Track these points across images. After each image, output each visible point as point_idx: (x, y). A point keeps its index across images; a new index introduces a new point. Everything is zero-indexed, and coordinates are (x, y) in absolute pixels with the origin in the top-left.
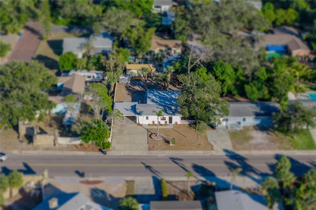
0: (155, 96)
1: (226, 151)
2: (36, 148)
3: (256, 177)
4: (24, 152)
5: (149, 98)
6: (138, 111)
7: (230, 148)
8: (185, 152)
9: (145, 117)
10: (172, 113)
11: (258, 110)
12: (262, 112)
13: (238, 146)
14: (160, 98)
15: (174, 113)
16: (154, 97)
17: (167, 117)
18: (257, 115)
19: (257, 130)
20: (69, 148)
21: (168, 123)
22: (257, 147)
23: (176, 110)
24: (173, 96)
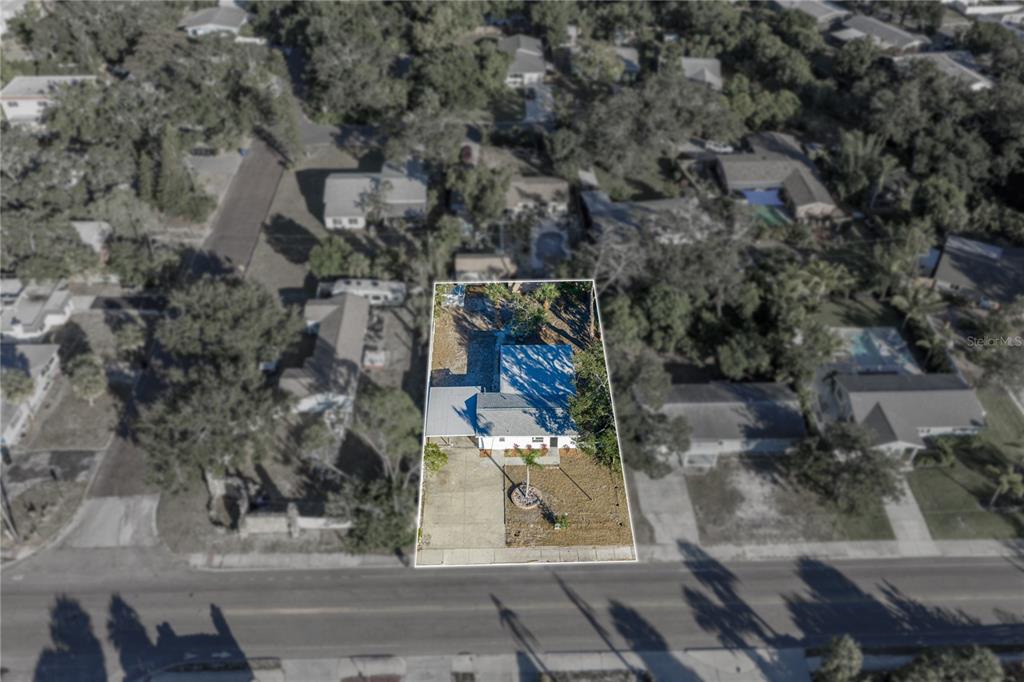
0: (519, 363)
1: (684, 545)
2: (246, 547)
3: (765, 653)
4: (217, 559)
5: (506, 370)
6: (481, 423)
7: (693, 538)
8: (590, 551)
9: (498, 438)
10: (559, 428)
11: (750, 420)
12: (761, 425)
13: (710, 528)
14: (530, 371)
15: (561, 430)
16: (515, 370)
17: (547, 440)
18: (750, 433)
19: (748, 467)
20: (324, 544)
21: (548, 447)
22: (753, 531)
23: (566, 418)
24: (557, 364)
